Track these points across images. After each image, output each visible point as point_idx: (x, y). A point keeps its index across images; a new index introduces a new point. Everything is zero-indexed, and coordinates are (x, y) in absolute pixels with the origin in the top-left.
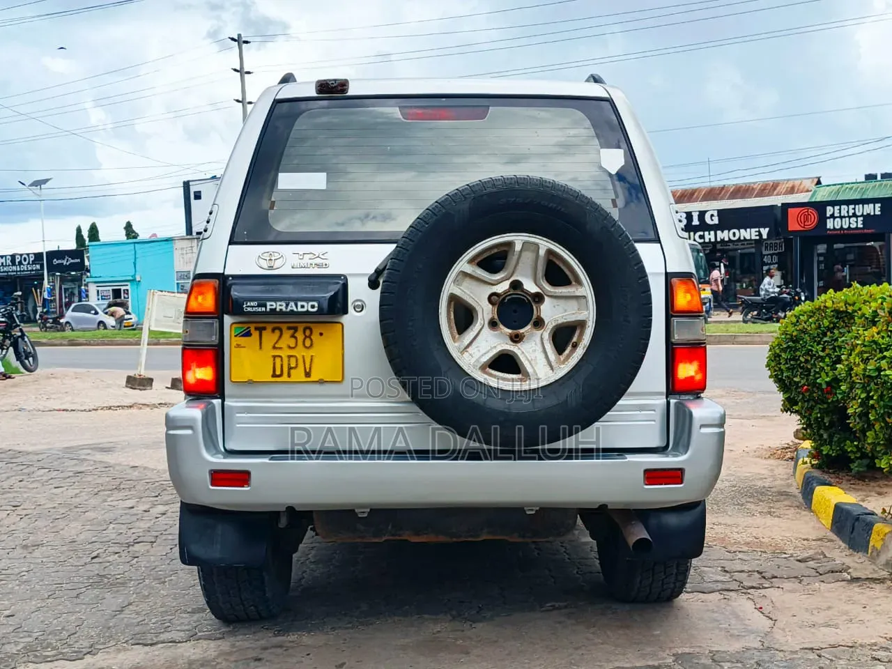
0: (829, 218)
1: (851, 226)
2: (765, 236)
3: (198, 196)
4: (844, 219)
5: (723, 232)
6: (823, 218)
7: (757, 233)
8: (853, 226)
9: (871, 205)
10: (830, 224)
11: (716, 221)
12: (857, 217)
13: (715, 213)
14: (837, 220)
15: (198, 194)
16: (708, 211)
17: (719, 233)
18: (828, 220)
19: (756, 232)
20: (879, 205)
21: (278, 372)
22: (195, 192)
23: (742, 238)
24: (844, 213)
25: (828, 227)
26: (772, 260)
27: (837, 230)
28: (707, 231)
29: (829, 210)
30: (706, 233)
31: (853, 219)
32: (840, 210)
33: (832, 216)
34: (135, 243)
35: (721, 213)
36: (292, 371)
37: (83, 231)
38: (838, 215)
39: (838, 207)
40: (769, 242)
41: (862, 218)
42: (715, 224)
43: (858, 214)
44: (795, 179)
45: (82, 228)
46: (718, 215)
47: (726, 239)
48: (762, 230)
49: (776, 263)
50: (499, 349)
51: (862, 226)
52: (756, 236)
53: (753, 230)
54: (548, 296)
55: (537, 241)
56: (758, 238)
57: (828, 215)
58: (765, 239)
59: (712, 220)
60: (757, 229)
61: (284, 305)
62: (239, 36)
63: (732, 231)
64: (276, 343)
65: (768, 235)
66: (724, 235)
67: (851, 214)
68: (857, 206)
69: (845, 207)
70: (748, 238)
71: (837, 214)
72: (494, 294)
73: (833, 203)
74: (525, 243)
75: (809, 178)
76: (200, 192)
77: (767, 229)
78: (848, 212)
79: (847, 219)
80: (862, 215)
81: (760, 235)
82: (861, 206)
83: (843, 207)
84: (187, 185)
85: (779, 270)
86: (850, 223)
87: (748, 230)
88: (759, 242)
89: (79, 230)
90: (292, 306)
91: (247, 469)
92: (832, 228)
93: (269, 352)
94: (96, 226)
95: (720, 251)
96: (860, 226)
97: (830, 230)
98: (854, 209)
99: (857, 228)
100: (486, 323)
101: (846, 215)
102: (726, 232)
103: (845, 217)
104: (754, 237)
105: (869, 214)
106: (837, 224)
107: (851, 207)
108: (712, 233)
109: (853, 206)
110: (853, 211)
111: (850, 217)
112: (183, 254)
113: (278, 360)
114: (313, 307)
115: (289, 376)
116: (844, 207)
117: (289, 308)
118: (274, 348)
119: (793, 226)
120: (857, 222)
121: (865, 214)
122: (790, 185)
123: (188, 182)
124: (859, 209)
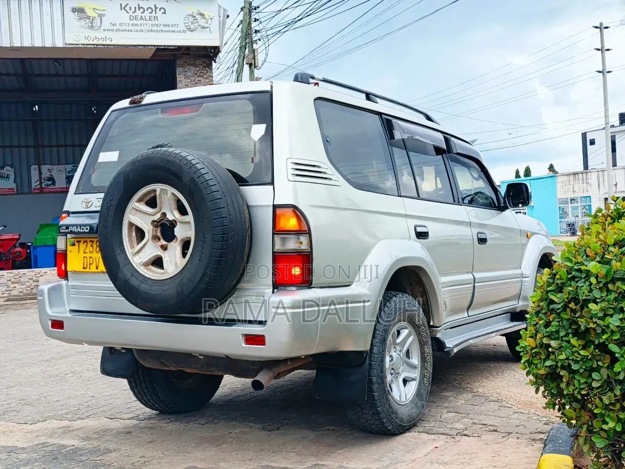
3: (592, 142)
15: (593, 141)
21: (85, 267)
22: (590, 140)
34: (530, 180)
36: (91, 266)
37: (520, 172)
45: (519, 170)
50: (155, 254)
54: (179, 222)
55: (167, 188)
61: (75, 228)
62: (601, 24)
64: (85, 250)
72: (154, 221)
74: (161, 190)
76: (594, 139)
84: (584, 135)
89: (517, 172)
90: (79, 230)
91: (61, 320)
93: (82, 255)
94: (529, 168)
100: (150, 238)
112: (563, 186)
113: (85, 259)
114: (87, 229)
115: (90, 268)
117: (78, 230)
118: (84, 252)
123: (586, 133)
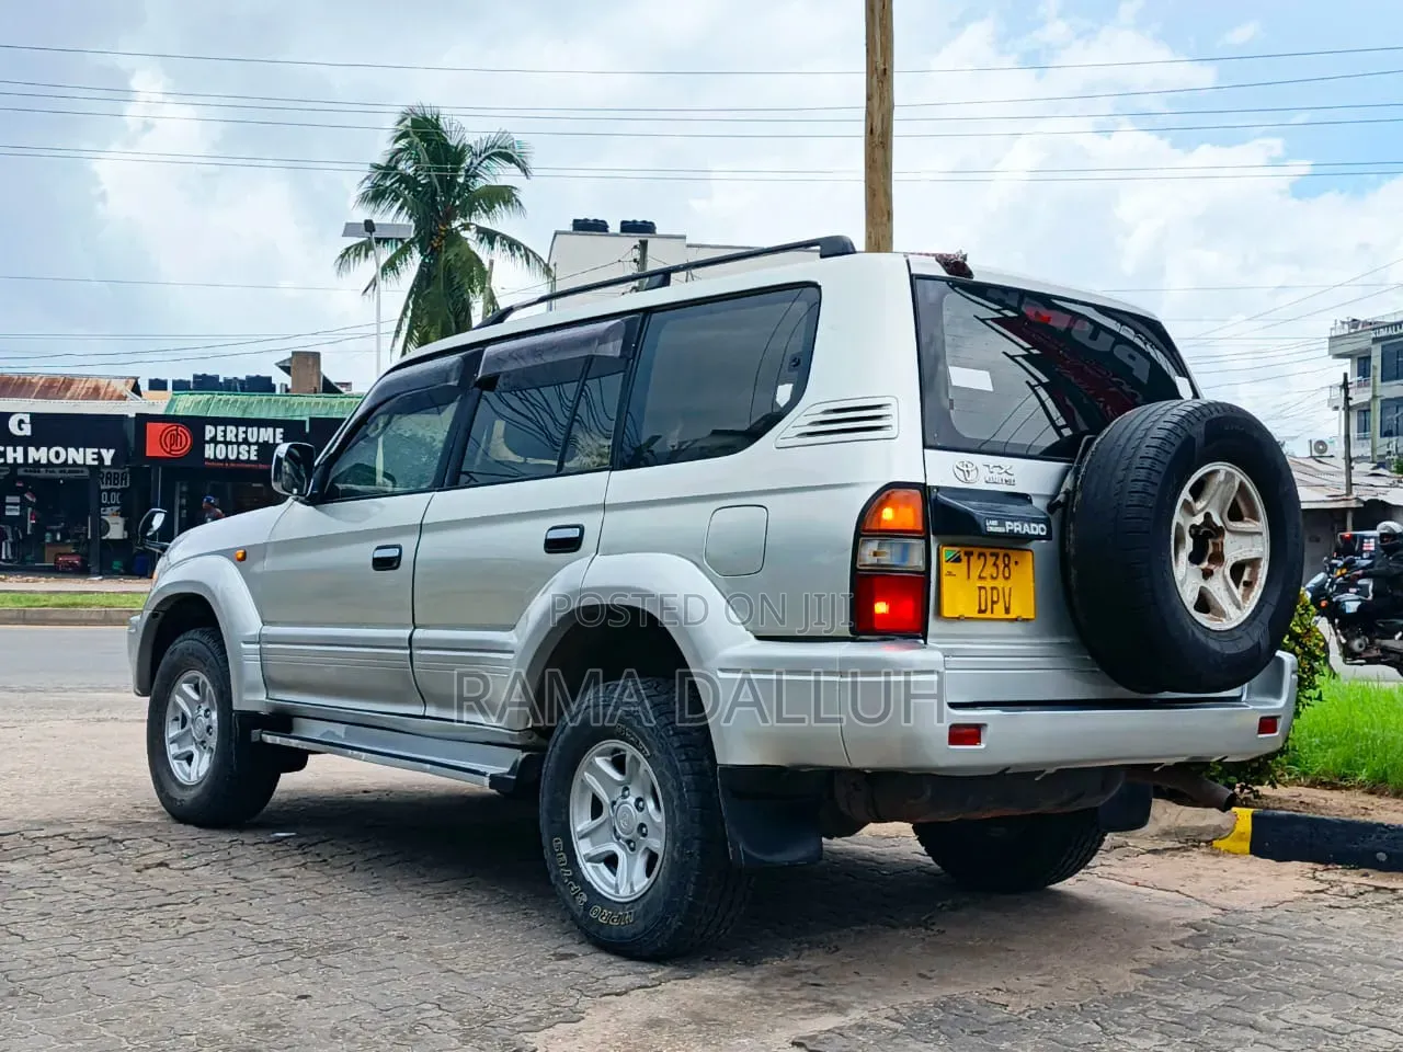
0: (209, 442)
1: (241, 457)
2: (108, 462)
4: (230, 447)
5: (38, 450)
6: (199, 443)
7: (95, 456)
8: (244, 457)
9: (270, 430)
10: (209, 451)
11: (27, 430)
12: (249, 444)
13: (27, 418)
14: (220, 446)
16: (13, 414)
17: (31, 450)
18: (207, 446)
19: (94, 453)
20: (281, 430)
21: (983, 608)
23: (70, 462)
24: (230, 437)
25: (206, 456)
26: (109, 499)
27: (220, 461)
28: (9, 445)
29: (209, 431)
30: (10, 449)
31: (244, 448)
32: (225, 431)
33: (214, 440)
35: (36, 419)
36: (994, 606)
38: (222, 439)
39: (222, 428)
40: (113, 471)
41: (256, 447)
42: (25, 436)
43: (250, 440)
44: (100, 377)
46: (32, 422)
47: (44, 461)
48: (104, 451)
49: (116, 505)
50: (1199, 585)
51: (255, 458)
52: (94, 459)
53: (89, 451)
54: (1228, 530)
55: (1235, 472)
56: (96, 463)
57: (207, 438)
58: (108, 467)
59: (21, 429)
60: (96, 450)
61: (1020, 526)
63: (53, 450)
64: (981, 571)
65: (112, 460)
66: (40, 455)
67: (240, 440)
68: (250, 429)
69: (234, 429)
70: (80, 462)
71: (220, 438)
73: (216, 422)
74: (1224, 473)
75: (121, 378)
77: (112, 452)
78: (236, 436)
79: (235, 446)
80: (257, 443)
81: (100, 458)
82: (255, 429)
83: (229, 428)
85: (121, 516)
86: (239, 453)
87: (81, 450)
88: (97, 470)
90: (1026, 528)
92: (212, 457)
93: (976, 582)
95: (21, 479)
96: (253, 458)
97: (209, 460)
98: (246, 432)
99: (248, 461)
101: (234, 440)
102: (44, 450)
103: (231, 443)
104: (90, 462)
105: (266, 443)
106: (221, 451)
107: (242, 429)
108: (20, 449)
109: (244, 429)
110: (244, 436)
111: (239, 444)
113: (983, 592)
114: (1042, 530)
115: (991, 611)
116: (231, 429)
117: (1024, 531)
118: (980, 577)
119: (153, 449)
120: (249, 452)
121: (261, 441)
122: (91, 384)
124: (253, 434)
